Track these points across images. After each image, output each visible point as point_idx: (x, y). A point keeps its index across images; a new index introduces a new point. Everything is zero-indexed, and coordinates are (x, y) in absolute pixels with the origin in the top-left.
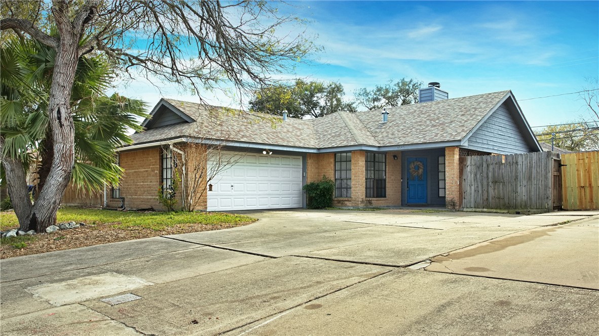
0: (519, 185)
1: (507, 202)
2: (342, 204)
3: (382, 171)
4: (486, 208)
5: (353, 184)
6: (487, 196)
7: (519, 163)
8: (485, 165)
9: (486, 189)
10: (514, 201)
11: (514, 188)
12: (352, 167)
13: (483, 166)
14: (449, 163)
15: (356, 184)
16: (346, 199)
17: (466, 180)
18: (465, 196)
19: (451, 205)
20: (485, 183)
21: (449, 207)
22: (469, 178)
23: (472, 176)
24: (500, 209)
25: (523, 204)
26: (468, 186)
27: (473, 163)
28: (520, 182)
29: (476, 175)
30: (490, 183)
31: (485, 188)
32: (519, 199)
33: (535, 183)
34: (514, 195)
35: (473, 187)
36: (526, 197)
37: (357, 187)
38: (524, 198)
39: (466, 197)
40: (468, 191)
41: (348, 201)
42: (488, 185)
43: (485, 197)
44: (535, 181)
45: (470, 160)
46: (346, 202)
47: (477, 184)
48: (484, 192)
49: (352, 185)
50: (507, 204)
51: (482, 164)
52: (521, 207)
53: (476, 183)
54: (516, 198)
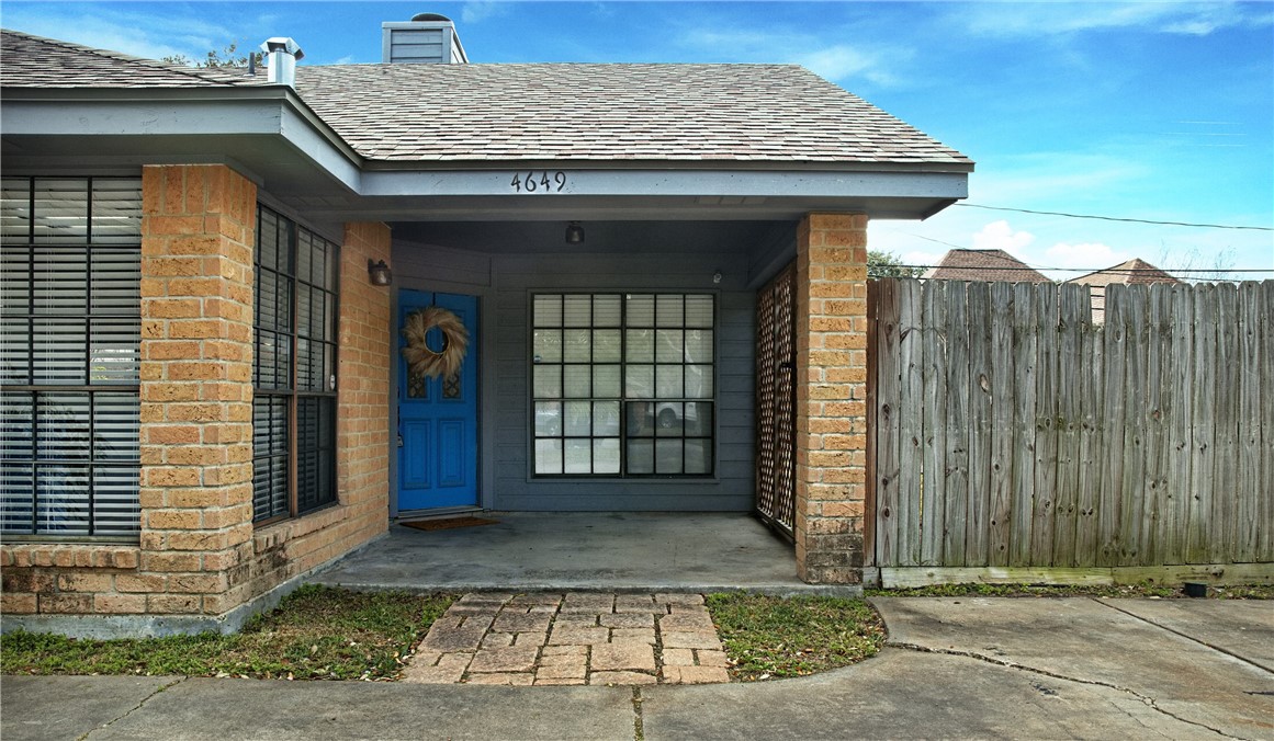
0: (1174, 444)
1: (1109, 526)
2: (49, 593)
3: (324, 342)
4: (999, 566)
5: (156, 436)
6: (1012, 503)
7: (1176, 333)
8: (1000, 334)
9: (1007, 464)
10: (1147, 523)
11: (1151, 460)
12: (151, 292)
13: (989, 338)
14: (832, 307)
15: (190, 436)
16: (93, 552)
17: (895, 415)
18: (887, 502)
19: (843, 559)
20: (1002, 433)
21: (829, 573)
22: (912, 402)
23: (933, 387)
24: (1073, 565)
25: (1191, 537)
26: (907, 443)
27: (935, 318)
28: (1181, 429)
29: (950, 386)
30: (1030, 433)
31: (1002, 458)
32: (1168, 511)
33: (1255, 433)
34: (1149, 495)
35: (935, 452)
36: (1206, 502)
37: (191, 460)
38: (1199, 510)
39: (893, 508)
40: (906, 474)
41: (110, 568)
42: (1015, 442)
43: (999, 512)
44: (1255, 422)
45: (917, 301)
46: (85, 583)
47: (959, 435)
48: (997, 477)
49: (145, 443)
50: (1108, 539)
51: (988, 328)
52: (1178, 553)
53: (951, 430)
54: (1156, 509)
